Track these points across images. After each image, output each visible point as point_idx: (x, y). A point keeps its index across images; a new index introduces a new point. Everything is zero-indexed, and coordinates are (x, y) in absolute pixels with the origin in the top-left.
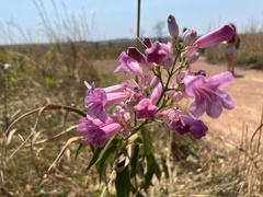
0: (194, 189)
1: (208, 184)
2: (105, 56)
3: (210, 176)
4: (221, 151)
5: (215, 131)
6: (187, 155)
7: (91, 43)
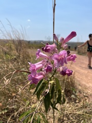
0: (75, 109)
1: (81, 108)
2: (33, 48)
3: (82, 104)
4: (86, 94)
5: (83, 85)
6: (71, 95)
7: (26, 41)
